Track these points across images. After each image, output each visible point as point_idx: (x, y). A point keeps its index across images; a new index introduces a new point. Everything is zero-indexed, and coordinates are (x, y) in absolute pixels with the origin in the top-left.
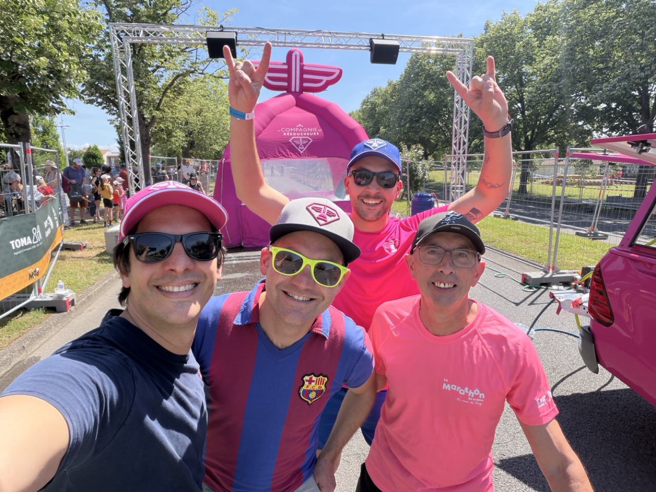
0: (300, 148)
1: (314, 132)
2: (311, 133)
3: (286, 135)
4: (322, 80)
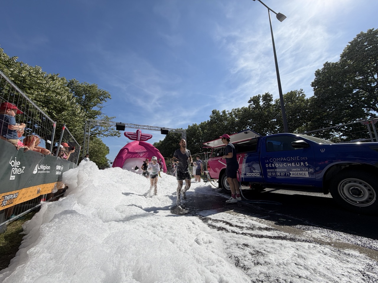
4: (147, 138)
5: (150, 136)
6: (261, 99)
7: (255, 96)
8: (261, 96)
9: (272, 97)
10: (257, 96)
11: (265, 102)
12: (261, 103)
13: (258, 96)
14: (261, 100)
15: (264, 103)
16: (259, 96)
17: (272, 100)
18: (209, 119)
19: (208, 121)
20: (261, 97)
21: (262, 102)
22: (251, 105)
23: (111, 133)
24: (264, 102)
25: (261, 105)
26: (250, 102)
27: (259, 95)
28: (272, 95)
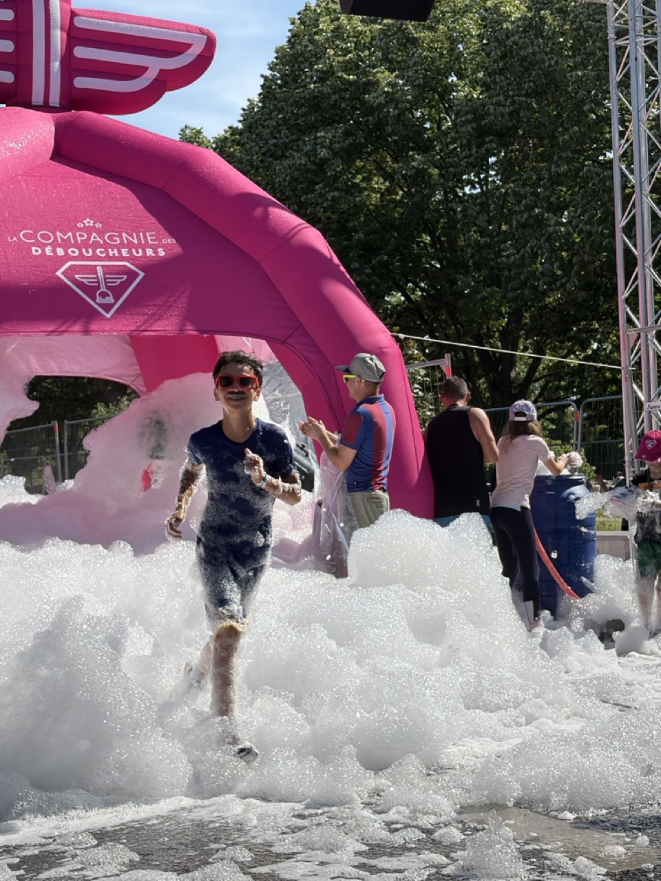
0: (99, 299)
1: (147, 245)
2: (137, 248)
3: (44, 251)
4: (145, 69)
5: (188, 46)
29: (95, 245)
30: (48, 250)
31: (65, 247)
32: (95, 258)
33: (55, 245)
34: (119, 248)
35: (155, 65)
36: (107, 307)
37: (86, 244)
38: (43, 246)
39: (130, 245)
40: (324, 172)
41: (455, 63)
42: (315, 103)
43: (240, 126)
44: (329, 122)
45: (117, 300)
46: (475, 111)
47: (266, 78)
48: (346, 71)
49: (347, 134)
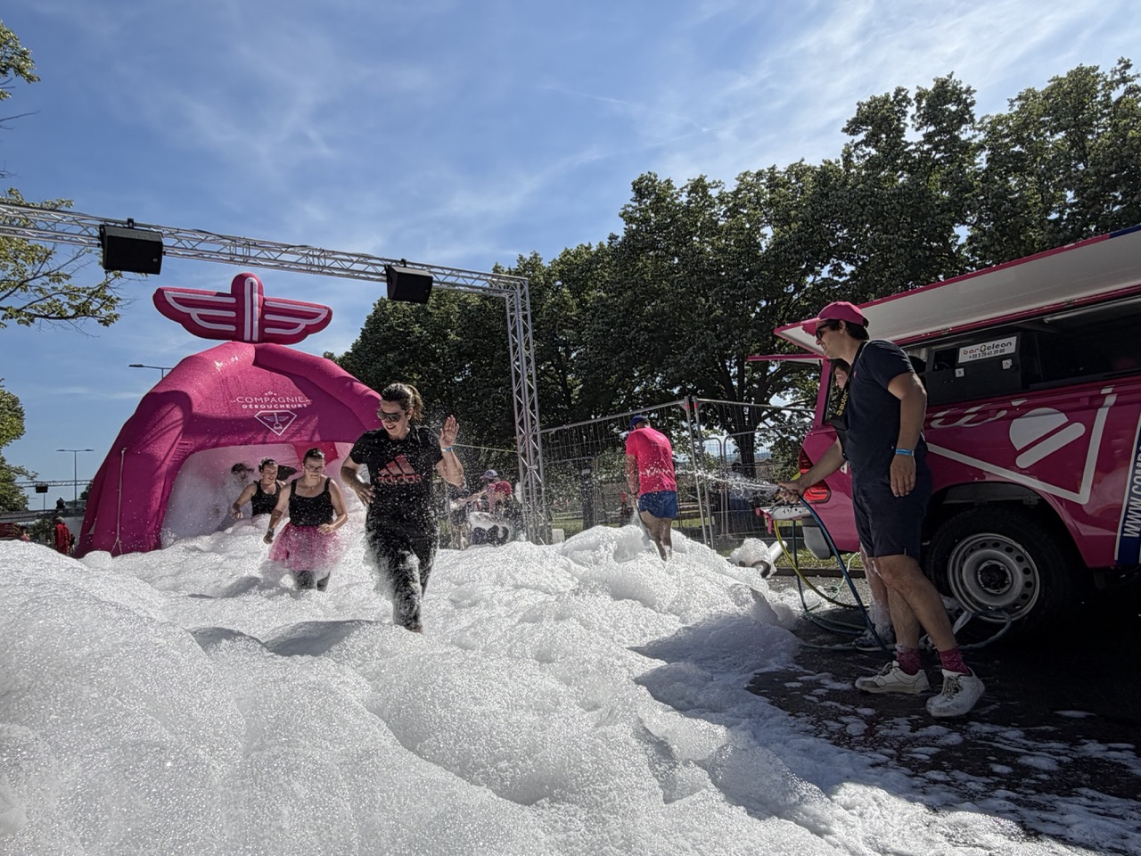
0: (275, 428)
1: (298, 403)
2: (293, 404)
3: (248, 407)
4: (299, 324)
5: (319, 314)
6: (912, 110)
7: (878, 96)
8: (912, 96)
9: (972, 104)
10: (887, 95)
11: (932, 129)
12: (913, 135)
13: (892, 95)
14: (908, 120)
15: (928, 138)
16: (901, 98)
17: (972, 120)
18: (620, 229)
19: (613, 238)
20: (909, 102)
21: (917, 130)
22: (856, 146)
23: (49, 301)
24: (924, 130)
25: (913, 147)
26: (852, 128)
27: (898, 91)
28: (968, 91)
29: (274, 403)
30: (251, 406)
31: (259, 403)
32: (273, 409)
33: (254, 403)
34: (285, 404)
35: (303, 323)
36: (279, 431)
37: (268, 402)
38: (248, 404)
39: (291, 403)
40: (390, 371)
41: (449, 324)
42: (385, 340)
43: (351, 351)
44: (391, 350)
45: (283, 427)
46: (458, 346)
47: (363, 330)
48: (398, 326)
49: (400, 354)
